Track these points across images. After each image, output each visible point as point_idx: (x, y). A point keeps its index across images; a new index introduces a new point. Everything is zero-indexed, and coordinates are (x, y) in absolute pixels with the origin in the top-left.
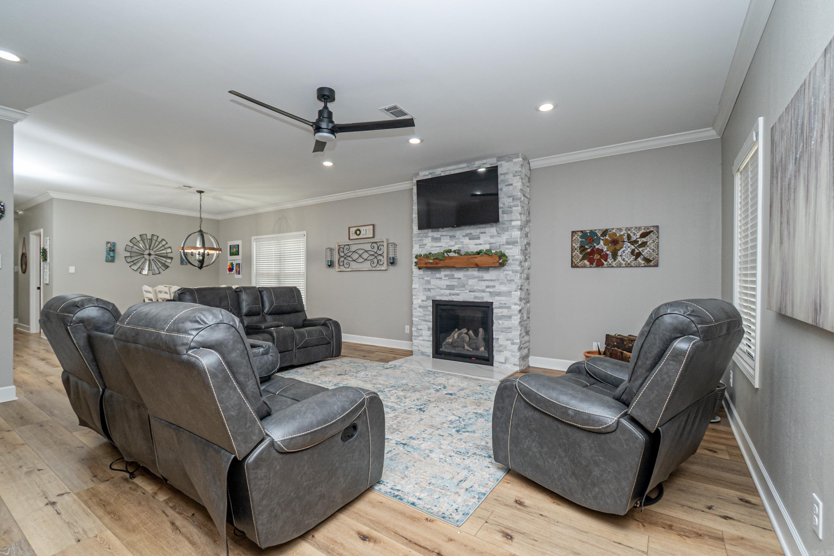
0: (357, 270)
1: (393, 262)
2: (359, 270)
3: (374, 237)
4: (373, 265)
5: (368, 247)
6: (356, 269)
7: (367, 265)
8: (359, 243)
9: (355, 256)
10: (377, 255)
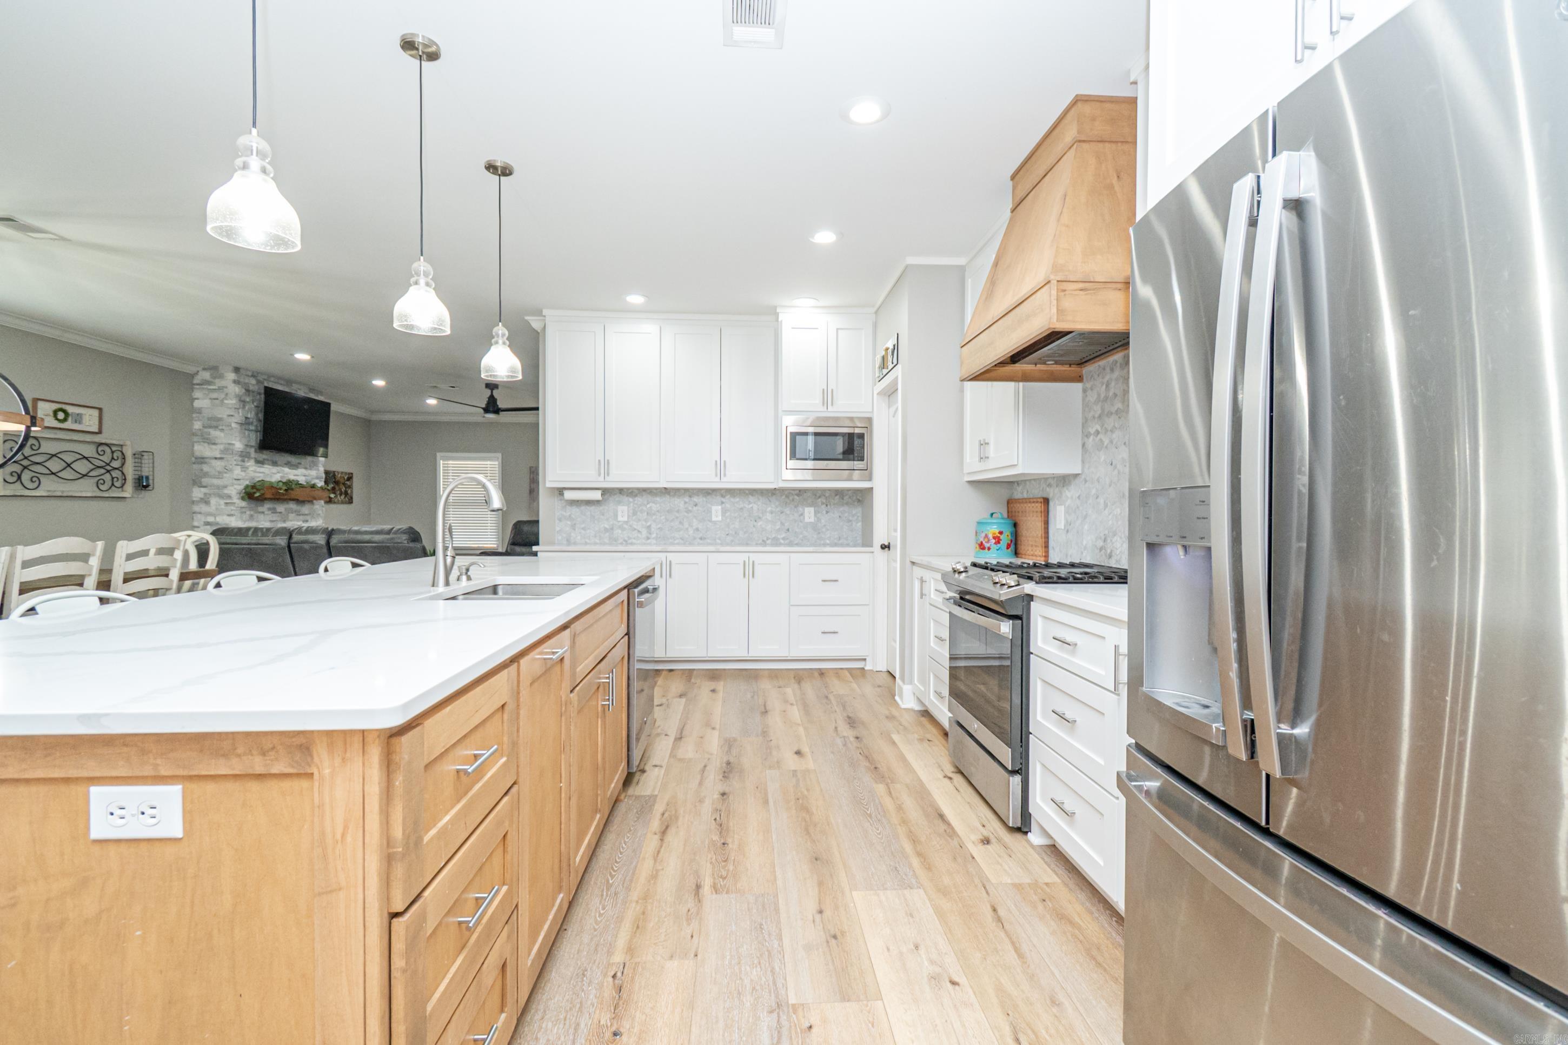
0: (65, 494)
1: (142, 484)
2: (70, 494)
3: (100, 432)
4: (101, 487)
5: (89, 451)
6: (63, 492)
7: (86, 488)
8: (68, 438)
9: (55, 465)
10: (111, 468)
